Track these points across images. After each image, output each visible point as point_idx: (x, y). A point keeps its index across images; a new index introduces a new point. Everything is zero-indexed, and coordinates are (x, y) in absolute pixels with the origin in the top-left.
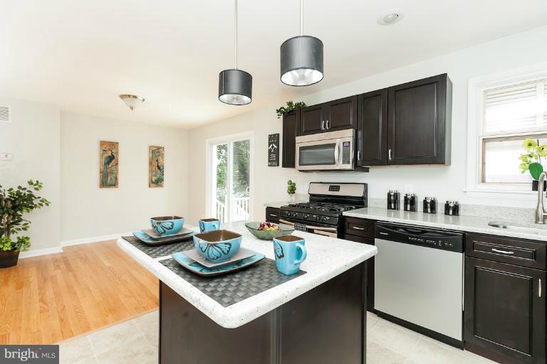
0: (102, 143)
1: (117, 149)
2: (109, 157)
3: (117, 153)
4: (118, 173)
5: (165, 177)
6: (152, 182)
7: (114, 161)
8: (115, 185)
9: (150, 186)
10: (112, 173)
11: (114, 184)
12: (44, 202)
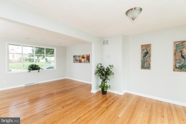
0: (142, 46)
1: (150, 48)
2: (145, 53)
3: (150, 50)
4: (150, 61)
6: (177, 68)
7: (148, 55)
9: (174, 70)
11: (149, 68)
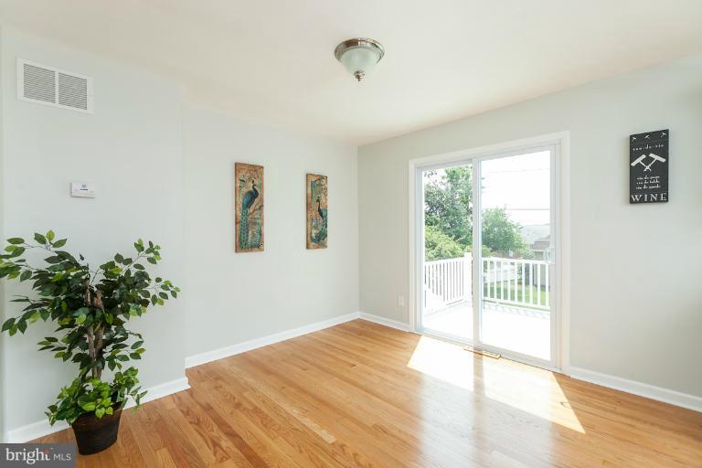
0: (238, 167)
1: (262, 179)
2: (250, 192)
3: (261, 186)
4: (262, 224)
5: (330, 230)
6: (313, 240)
7: (256, 200)
8: (258, 246)
9: (308, 247)
10: (255, 224)
12: (169, 291)
